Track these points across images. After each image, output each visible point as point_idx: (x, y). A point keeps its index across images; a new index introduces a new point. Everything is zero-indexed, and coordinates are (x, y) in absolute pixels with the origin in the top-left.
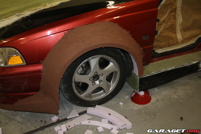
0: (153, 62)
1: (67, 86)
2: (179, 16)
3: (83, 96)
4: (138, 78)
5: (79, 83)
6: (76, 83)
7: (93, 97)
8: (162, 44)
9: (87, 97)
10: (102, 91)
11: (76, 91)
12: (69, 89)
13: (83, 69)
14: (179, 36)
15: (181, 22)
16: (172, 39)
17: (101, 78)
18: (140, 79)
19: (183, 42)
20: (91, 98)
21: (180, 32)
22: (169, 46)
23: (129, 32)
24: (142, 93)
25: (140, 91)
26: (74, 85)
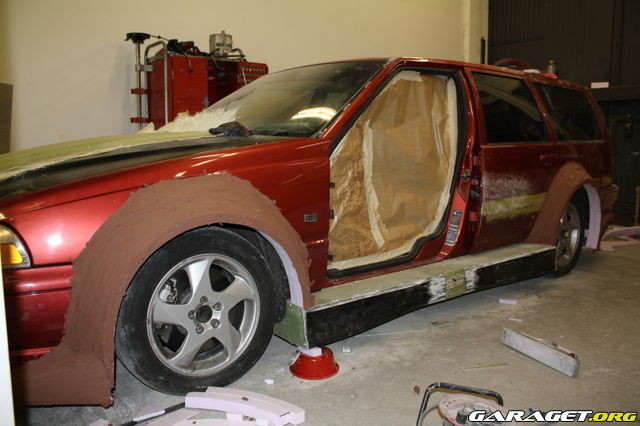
0: (332, 285)
1: (133, 329)
2: (370, 193)
3: (173, 362)
4: (304, 313)
5: (164, 325)
6: (154, 325)
7: (200, 368)
8: (345, 247)
9: (183, 367)
10: (221, 353)
11: (155, 347)
12: (138, 339)
13: (172, 291)
14: (378, 236)
15: (376, 207)
16: (364, 239)
17: (216, 315)
18: (308, 314)
19: (387, 248)
20: (195, 369)
21: (377, 226)
22: (359, 256)
23: (275, 201)
24: (316, 352)
25: (312, 346)
26: (149, 328)
